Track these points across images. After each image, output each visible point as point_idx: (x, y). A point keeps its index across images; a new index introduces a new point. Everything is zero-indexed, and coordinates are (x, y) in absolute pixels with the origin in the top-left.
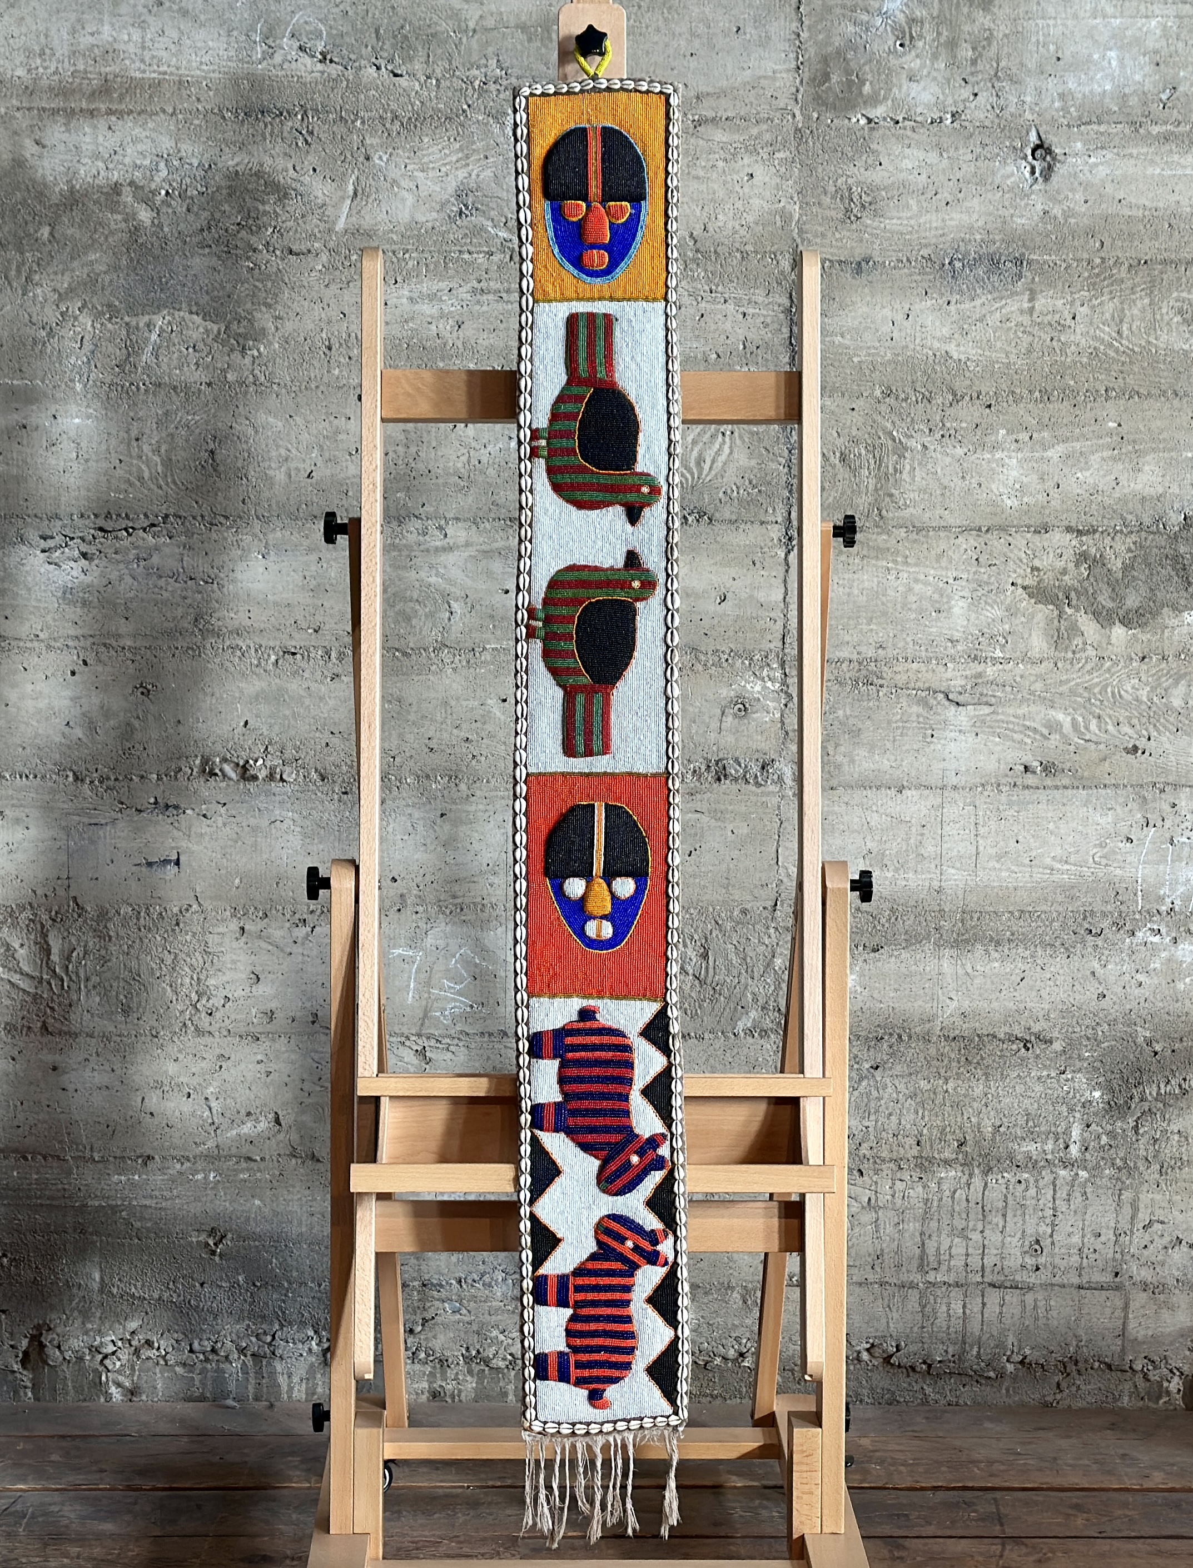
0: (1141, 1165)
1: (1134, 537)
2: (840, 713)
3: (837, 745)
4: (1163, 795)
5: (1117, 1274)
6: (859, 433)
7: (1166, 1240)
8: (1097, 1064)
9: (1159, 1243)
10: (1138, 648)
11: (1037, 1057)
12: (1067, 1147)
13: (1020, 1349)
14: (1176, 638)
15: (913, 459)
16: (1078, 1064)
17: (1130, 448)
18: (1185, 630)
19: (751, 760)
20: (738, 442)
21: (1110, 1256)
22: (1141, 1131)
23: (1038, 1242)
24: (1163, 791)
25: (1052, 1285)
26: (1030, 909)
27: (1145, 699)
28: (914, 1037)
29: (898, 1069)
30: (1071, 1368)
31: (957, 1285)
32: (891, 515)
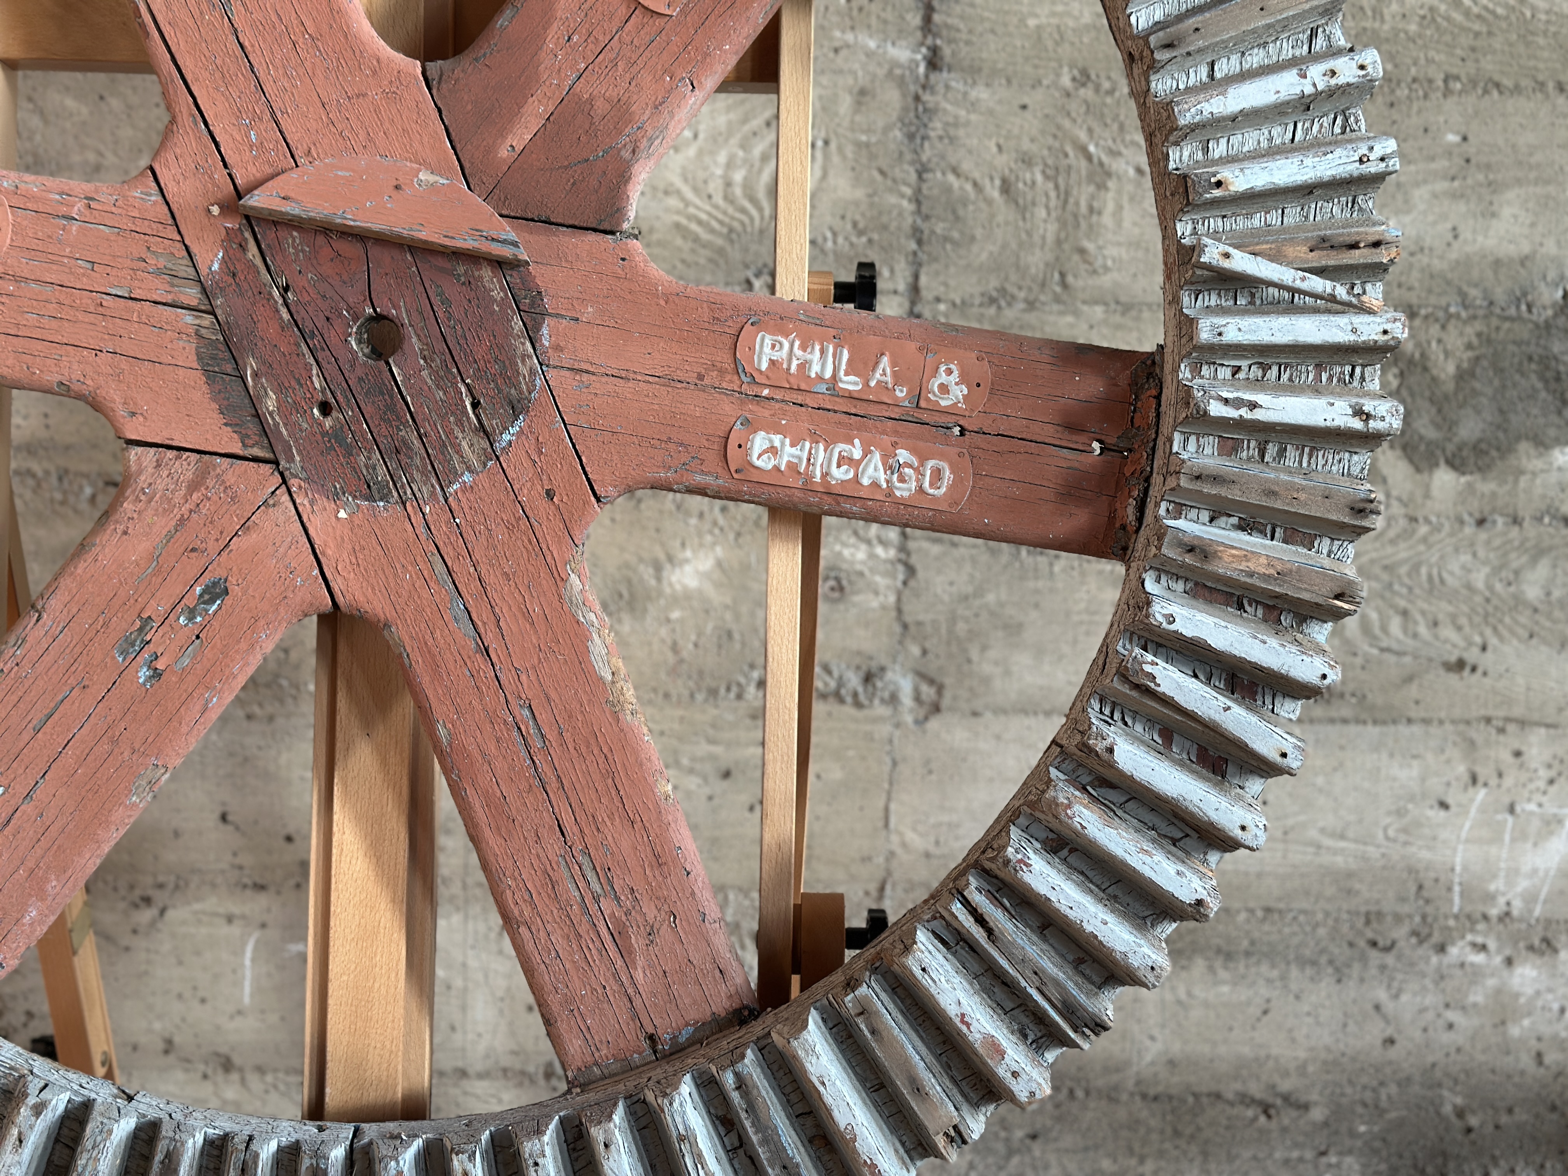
1: (1478, 326)
2: (991, 598)
3: (984, 648)
4: (1502, 738)
6: (1034, 148)
8: (1377, 1144)
10: (1475, 505)
11: (1284, 1130)
14: (1538, 491)
15: (1119, 192)
17: (1480, 177)
18: (1553, 478)
19: (848, 667)
20: (836, 159)
24: (1501, 731)
26: (1281, 906)
27: (1480, 585)
32: (1080, 283)
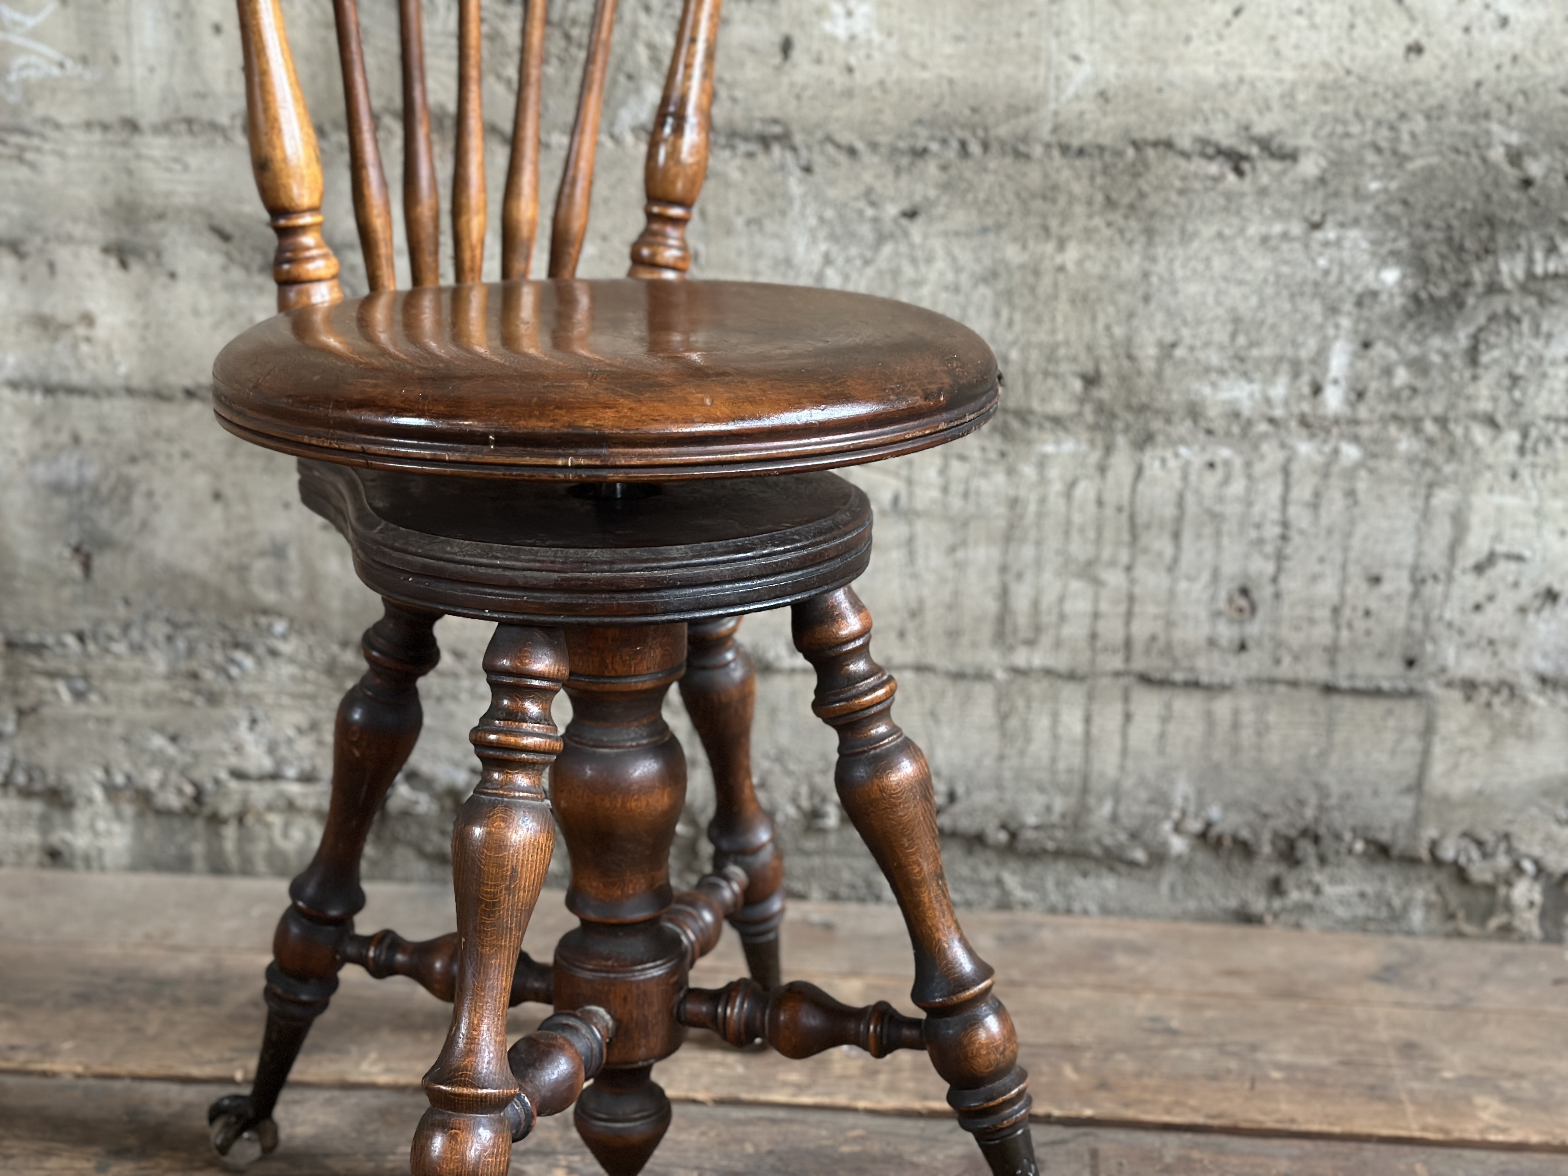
0: (1480, 435)
5: (1410, 663)
7: (1525, 593)
9: (1508, 600)
12: (1317, 390)
13: (1201, 806)
16: (1352, 208)
21: (1401, 621)
22: (1485, 358)
23: (1244, 592)
25: (1273, 681)
28: (995, 147)
29: (960, 218)
30: (1306, 848)
31: (1072, 676)
